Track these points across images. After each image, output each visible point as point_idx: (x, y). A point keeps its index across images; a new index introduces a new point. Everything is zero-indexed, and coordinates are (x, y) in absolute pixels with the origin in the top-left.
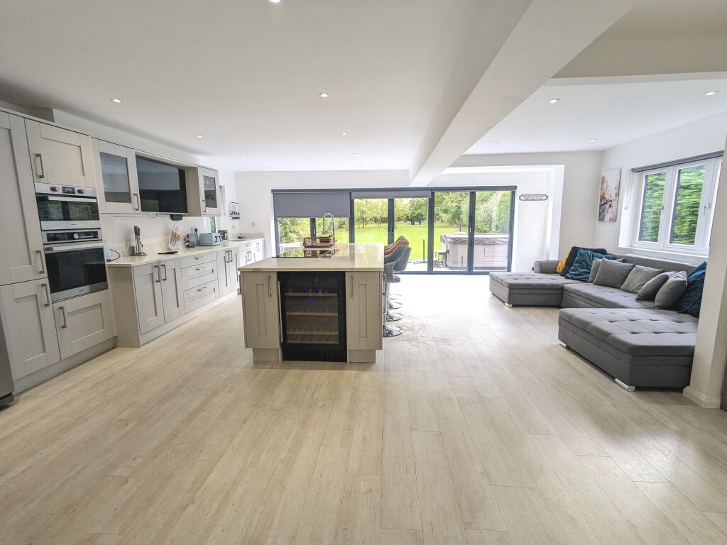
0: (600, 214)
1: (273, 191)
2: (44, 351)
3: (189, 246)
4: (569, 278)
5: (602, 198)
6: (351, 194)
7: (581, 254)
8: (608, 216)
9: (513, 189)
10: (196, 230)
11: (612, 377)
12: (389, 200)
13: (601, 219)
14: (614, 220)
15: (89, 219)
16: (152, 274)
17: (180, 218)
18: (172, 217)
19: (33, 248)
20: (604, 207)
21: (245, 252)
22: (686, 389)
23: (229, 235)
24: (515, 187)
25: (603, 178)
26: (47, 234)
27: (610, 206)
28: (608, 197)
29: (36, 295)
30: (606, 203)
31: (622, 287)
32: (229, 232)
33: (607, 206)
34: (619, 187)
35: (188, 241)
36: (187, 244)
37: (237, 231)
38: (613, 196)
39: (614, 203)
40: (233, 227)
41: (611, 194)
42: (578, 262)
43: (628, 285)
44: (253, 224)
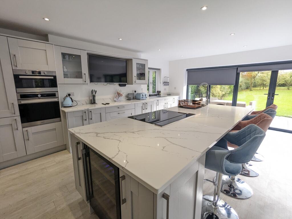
1: (187, 70)
2: (16, 151)
3: (129, 99)
6: (238, 69)
10: (135, 91)
12: (273, 72)
15: (50, 87)
16: (82, 116)
17: (125, 85)
18: (120, 85)
19: (10, 101)
21: (164, 103)
23: (162, 94)
26: (20, 95)
29: (12, 124)
32: (161, 92)
35: (128, 97)
36: (127, 98)
37: (167, 91)
40: (165, 89)
44: (175, 88)
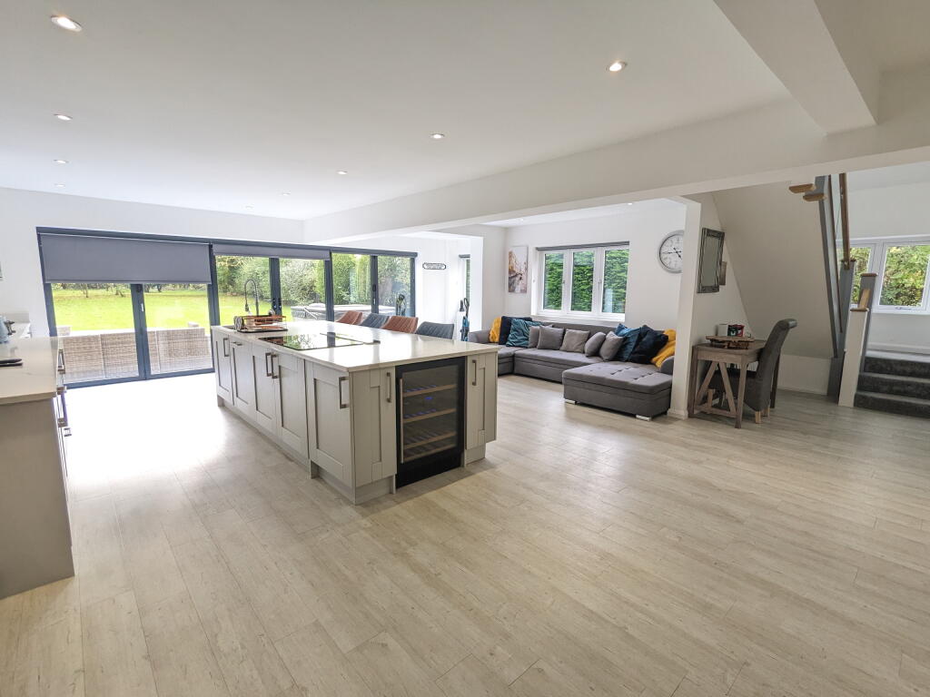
0: (510, 285)
1: (41, 231)
4: (510, 346)
5: (511, 271)
7: (516, 323)
8: (518, 288)
9: (413, 256)
11: (633, 416)
13: (511, 289)
14: (524, 291)
20: (513, 279)
22: (669, 411)
24: (416, 254)
25: (511, 253)
27: (521, 278)
28: (517, 271)
30: (516, 275)
31: (562, 348)
33: (517, 279)
34: (527, 263)
38: (523, 270)
39: (524, 276)
41: (519, 268)
42: (515, 330)
43: (567, 346)
